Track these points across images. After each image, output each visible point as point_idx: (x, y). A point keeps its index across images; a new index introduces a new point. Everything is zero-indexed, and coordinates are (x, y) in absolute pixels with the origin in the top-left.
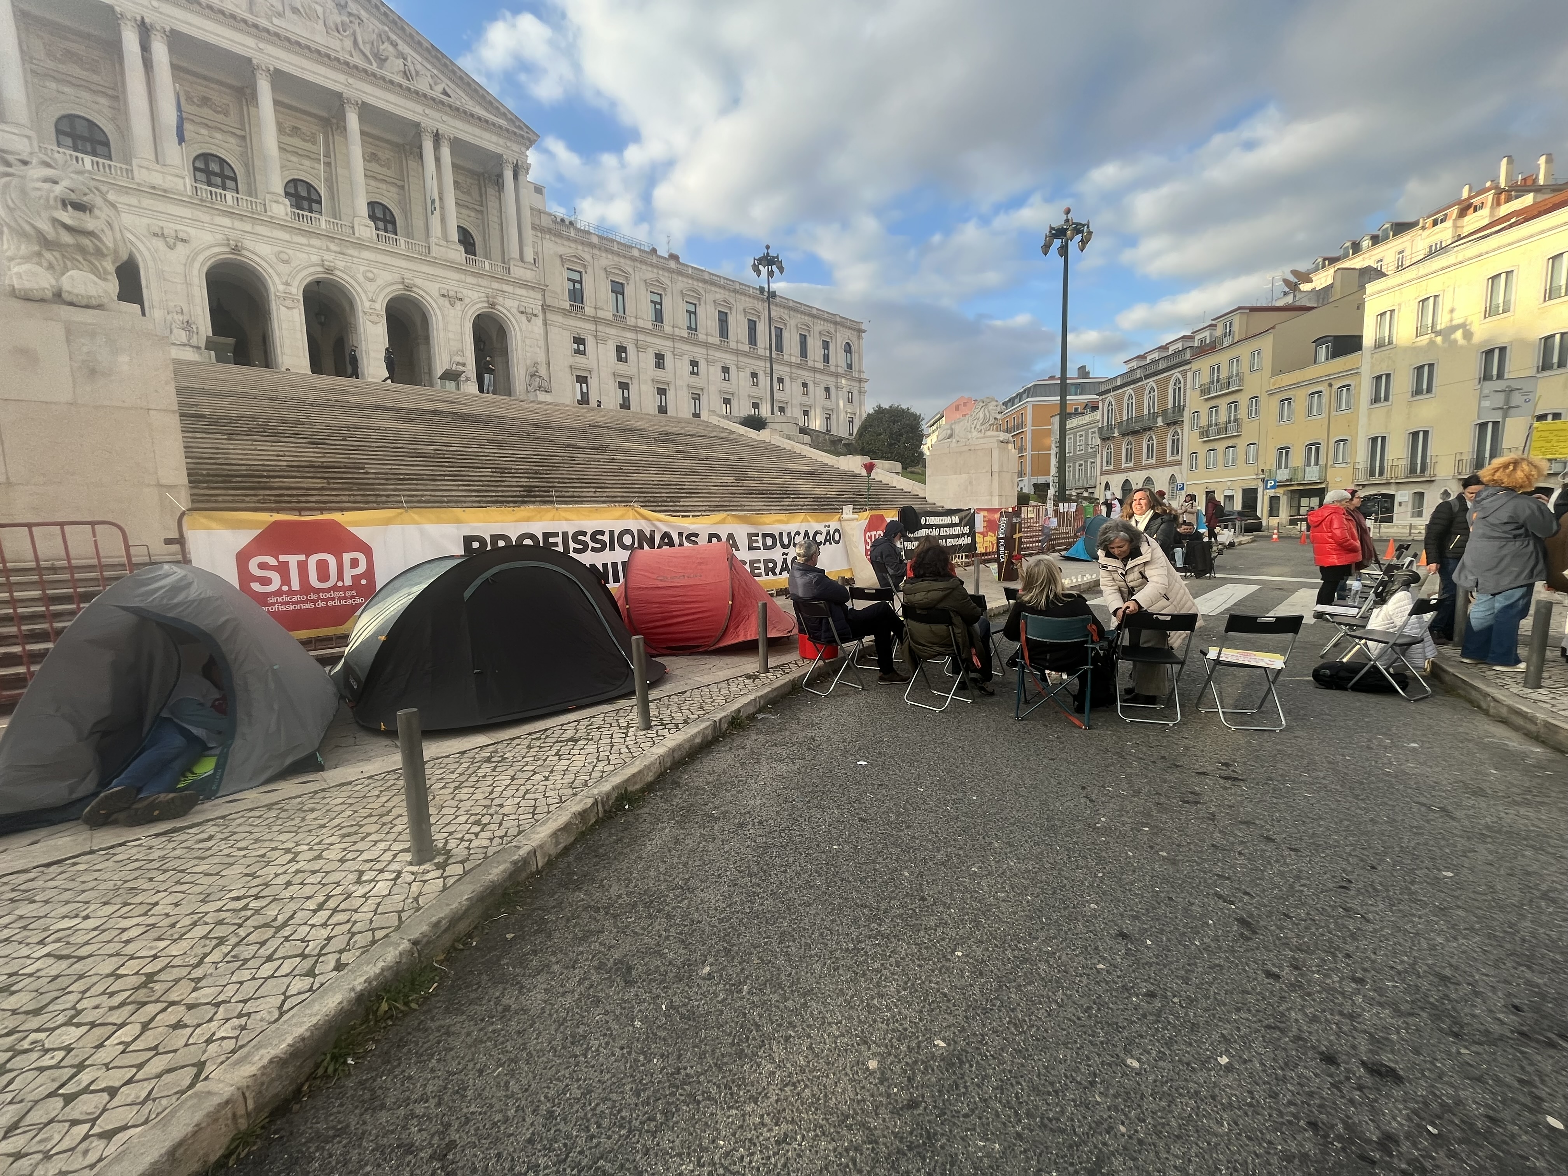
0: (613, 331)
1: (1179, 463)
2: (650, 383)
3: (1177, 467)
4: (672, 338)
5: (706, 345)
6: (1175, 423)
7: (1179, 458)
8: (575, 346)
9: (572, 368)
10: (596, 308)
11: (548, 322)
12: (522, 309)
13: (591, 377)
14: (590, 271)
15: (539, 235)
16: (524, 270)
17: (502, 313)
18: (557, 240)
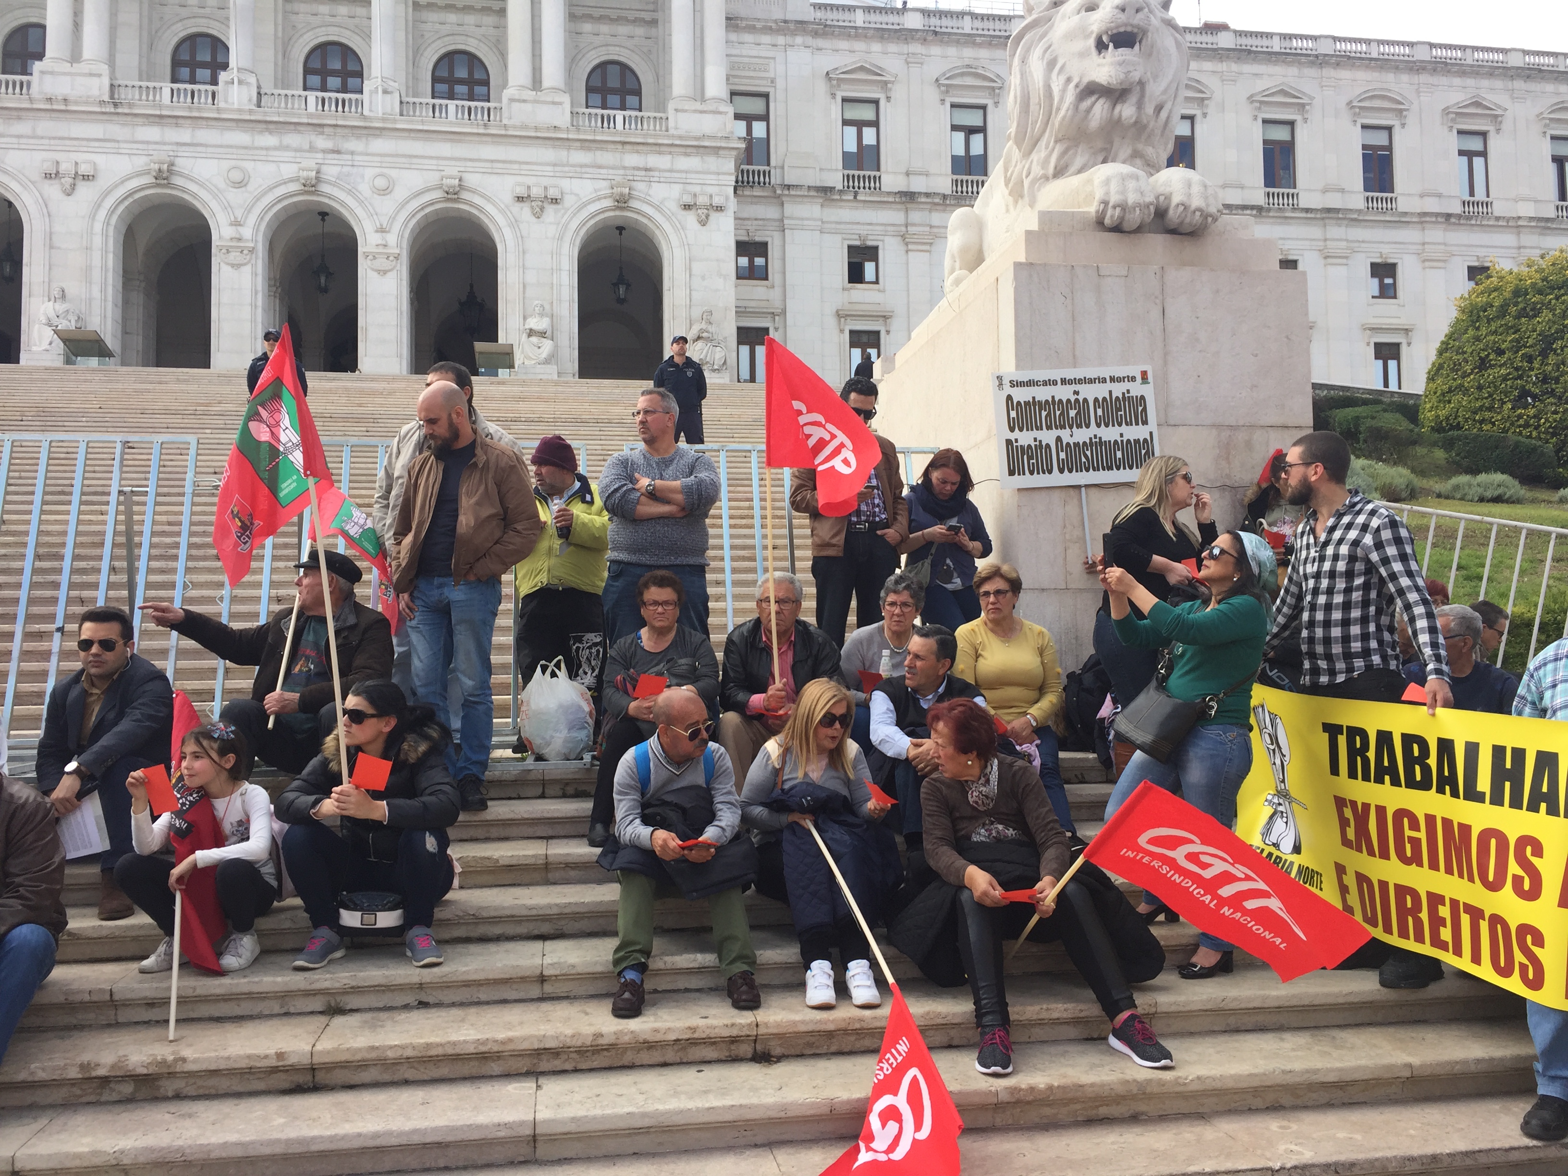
9: (841, 315)
10: (908, 174)
11: (786, 222)
12: (688, 199)
13: (888, 332)
14: (898, 92)
15: (781, 40)
16: (698, 116)
17: (644, 215)
18: (820, 42)
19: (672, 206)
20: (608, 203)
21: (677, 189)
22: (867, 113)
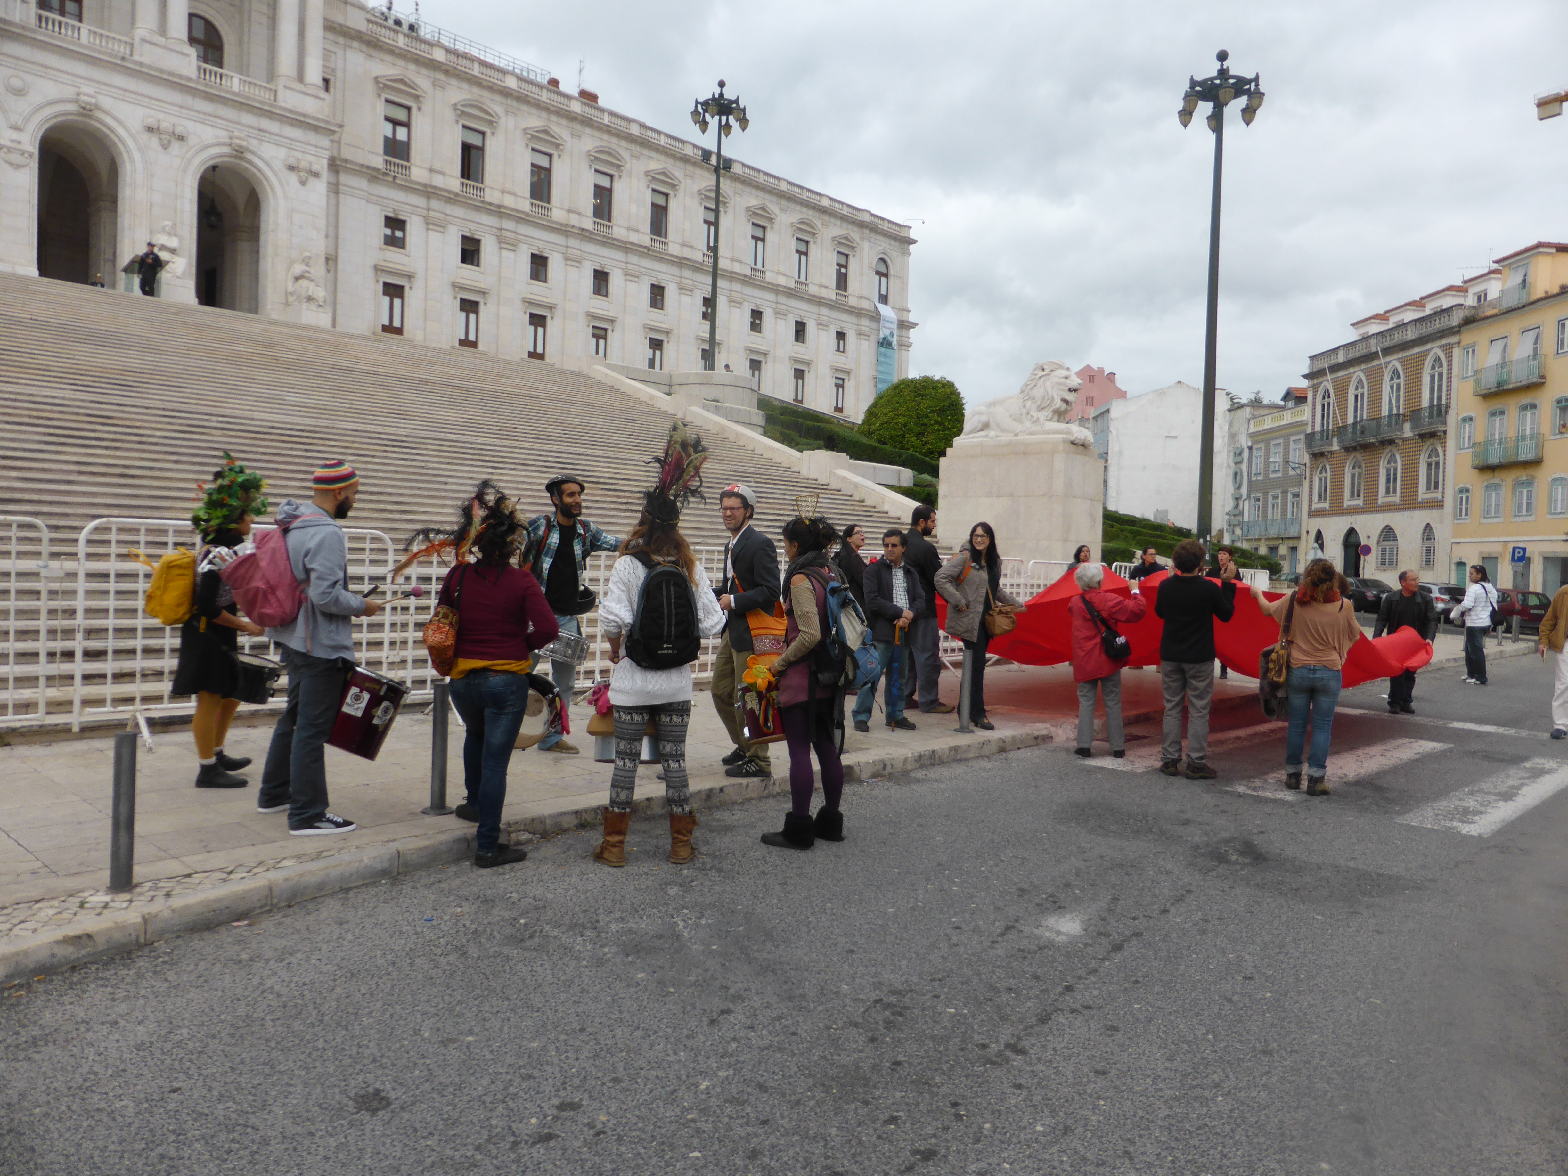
0: (458, 211)
1: (1438, 504)
2: (519, 304)
3: (1435, 512)
4: (563, 230)
5: (626, 247)
6: (1433, 435)
7: (1439, 496)
8: (388, 232)
9: (377, 269)
10: (431, 170)
11: (341, 187)
12: (292, 161)
13: (411, 288)
14: (427, 107)
15: (341, 40)
16: (302, 96)
17: (255, 166)
18: (372, 52)
19: (278, 165)
20: (226, 150)
21: (282, 153)
22: (401, 115)
